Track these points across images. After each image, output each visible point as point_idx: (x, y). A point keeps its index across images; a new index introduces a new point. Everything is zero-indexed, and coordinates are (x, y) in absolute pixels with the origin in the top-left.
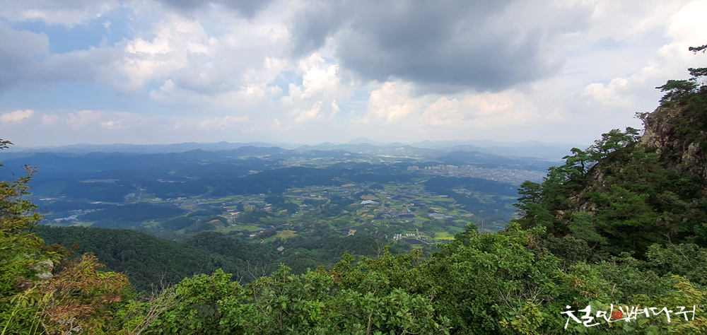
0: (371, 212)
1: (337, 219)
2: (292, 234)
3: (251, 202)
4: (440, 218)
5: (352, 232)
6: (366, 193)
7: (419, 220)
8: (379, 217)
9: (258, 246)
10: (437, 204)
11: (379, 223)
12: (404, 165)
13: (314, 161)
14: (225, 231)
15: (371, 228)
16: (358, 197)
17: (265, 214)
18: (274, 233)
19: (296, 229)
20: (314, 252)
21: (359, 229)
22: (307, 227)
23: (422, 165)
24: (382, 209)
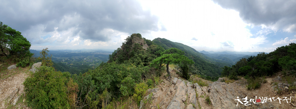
0: (86, 61)
1: (80, 62)
2: (73, 64)
3: (66, 59)
4: (97, 61)
5: (83, 64)
6: (85, 57)
7: (94, 62)
8: (87, 61)
9: (67, 66)
10: (96, 59)
11: (87, 62)
12: (91, 53)
13: (77, 52)
14: (63, 63)
15: (86, 64)
16: (84, 58)
17: (68, 61)
18: (70, 64)
19: (73, 63)
20: (76, 68)
21: (84, 64)
22: (75, 63)
23: (93, 53)
24: (87, 60)
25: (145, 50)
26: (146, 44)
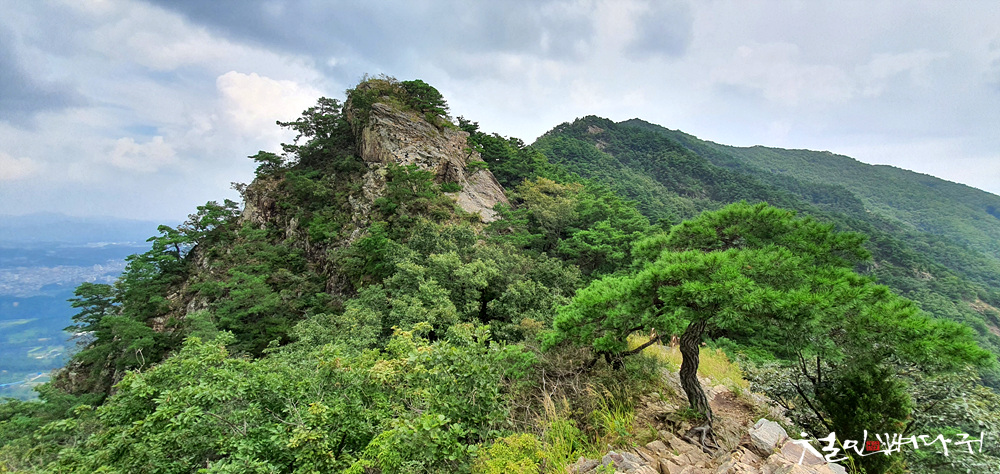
25: (474, 219)
26: (484, 175)
